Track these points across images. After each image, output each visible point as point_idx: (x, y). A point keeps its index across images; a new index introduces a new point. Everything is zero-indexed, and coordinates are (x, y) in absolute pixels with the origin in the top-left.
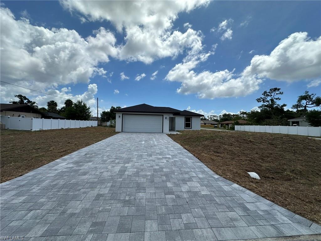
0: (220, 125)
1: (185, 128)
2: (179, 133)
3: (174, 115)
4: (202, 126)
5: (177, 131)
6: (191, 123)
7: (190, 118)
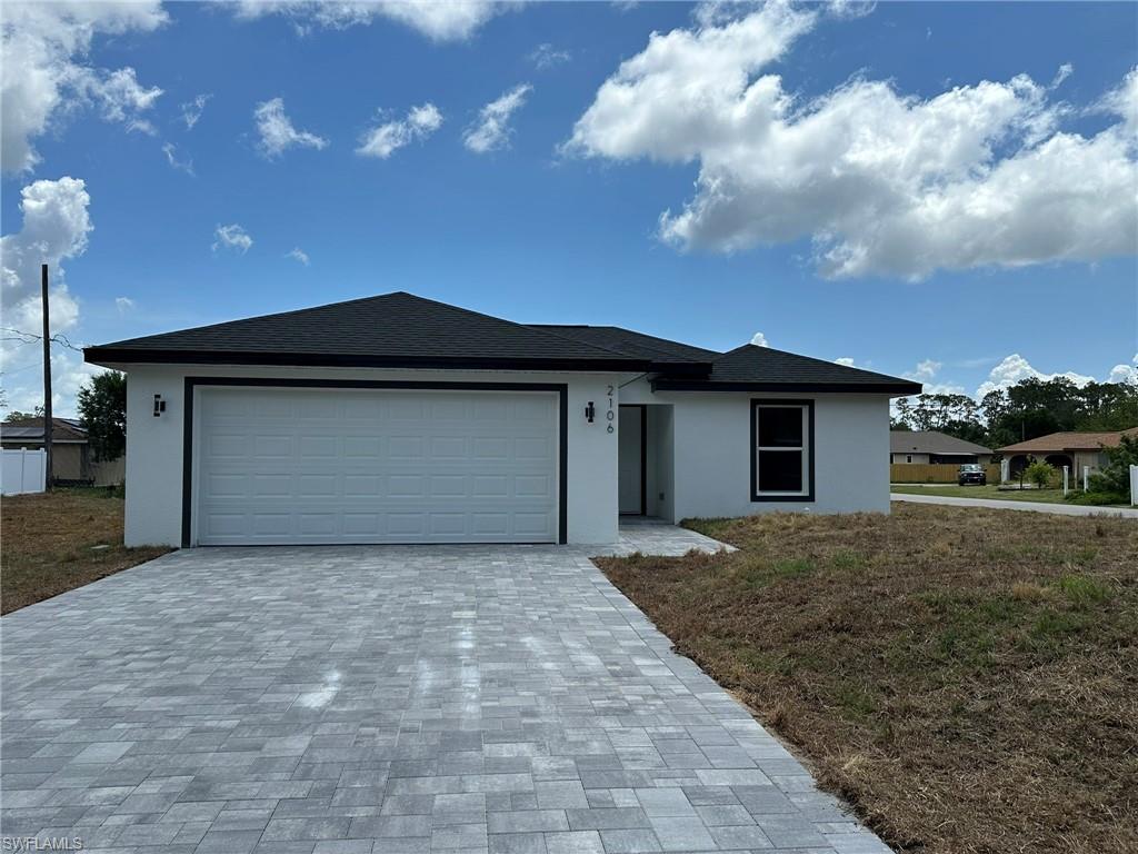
0: (1005, 463)
1: (754, 498)
2: (709, 546)
3: (658, 385)
4: (899, 479)
5: (685, 524)
6: (805, 449)
7: (800, 412)
